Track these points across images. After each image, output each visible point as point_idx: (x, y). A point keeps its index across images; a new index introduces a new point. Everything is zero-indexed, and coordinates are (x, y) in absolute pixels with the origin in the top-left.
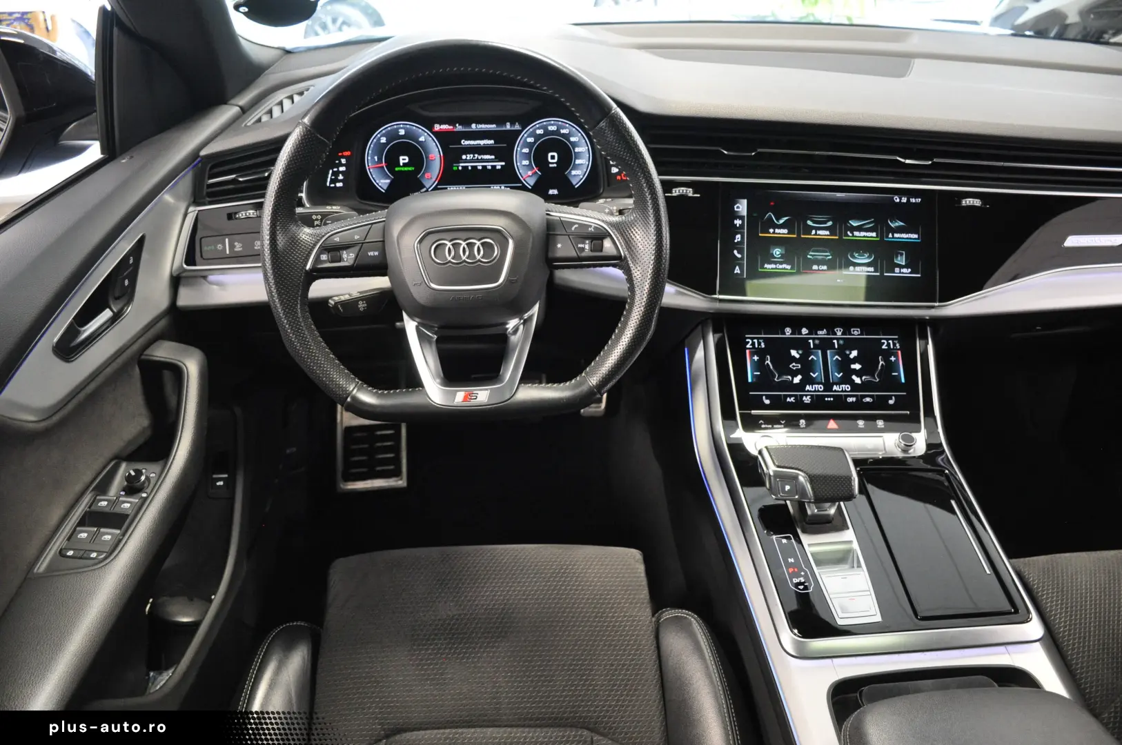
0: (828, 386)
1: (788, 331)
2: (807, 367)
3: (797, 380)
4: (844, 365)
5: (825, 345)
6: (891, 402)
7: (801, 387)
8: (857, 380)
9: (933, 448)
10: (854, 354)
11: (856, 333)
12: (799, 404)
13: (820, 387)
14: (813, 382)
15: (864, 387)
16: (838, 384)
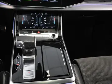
0: (39, 25)
1: (32, 14)
2: (35, 21)
3: (32, 23)
4: (43, 21)
5: (39, 17)
6: (52, 28)
7: (33, 25)
8: (45, 24)
9: (60, 37)
10: (45, 18)
11: (46, 14)
12: (32, 28)
13: (37, 25)
14: (36, 24)
15: (46, 25)
16: (41, 24)
